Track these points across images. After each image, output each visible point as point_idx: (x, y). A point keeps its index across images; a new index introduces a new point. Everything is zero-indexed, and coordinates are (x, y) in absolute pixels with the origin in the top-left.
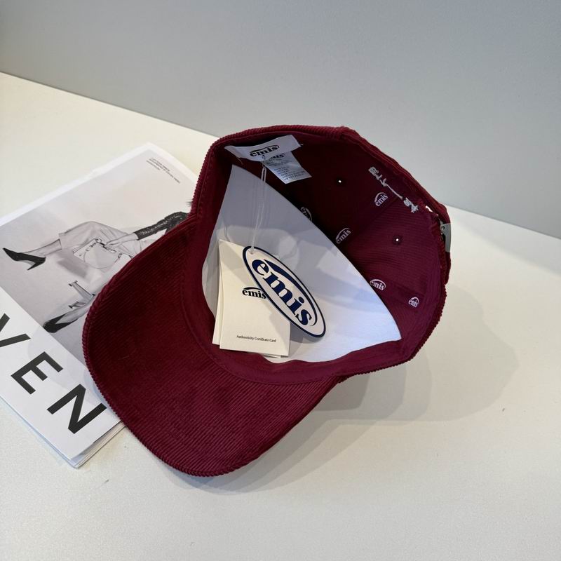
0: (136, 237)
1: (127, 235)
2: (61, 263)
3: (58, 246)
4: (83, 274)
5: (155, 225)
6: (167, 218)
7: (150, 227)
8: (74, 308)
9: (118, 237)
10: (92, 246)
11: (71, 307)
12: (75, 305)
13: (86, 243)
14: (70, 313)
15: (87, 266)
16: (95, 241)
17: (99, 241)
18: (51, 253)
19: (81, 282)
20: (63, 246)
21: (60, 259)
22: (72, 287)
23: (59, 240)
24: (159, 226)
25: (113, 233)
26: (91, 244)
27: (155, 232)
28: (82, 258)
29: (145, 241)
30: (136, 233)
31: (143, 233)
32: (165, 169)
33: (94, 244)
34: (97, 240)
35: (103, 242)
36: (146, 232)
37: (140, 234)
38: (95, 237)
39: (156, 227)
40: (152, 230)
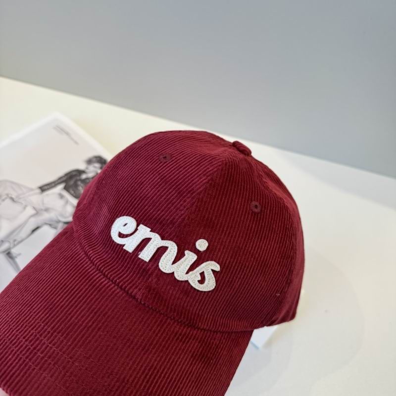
0: (39, 191)
1: (32, 190)
5: (56, 181)
6: (66, 175)
7: (51, 183)
9: (24, 191)
10: (4, 200)
16: (6, 196)
17: (10, 196)
24: (59, 181)
25: (21, 189)
26: (3, 198)
27: (55, 186)
29: (47, 195)
30: (40, 187)
31: (46, 187)
32: (67, 134)
33: (6, 198)
34: (7, 195)
35: (13, 197)
36: (48, 187)
37: (43, 189)
38: (6, 192)
39: (57, 183)
40: (53, 185)
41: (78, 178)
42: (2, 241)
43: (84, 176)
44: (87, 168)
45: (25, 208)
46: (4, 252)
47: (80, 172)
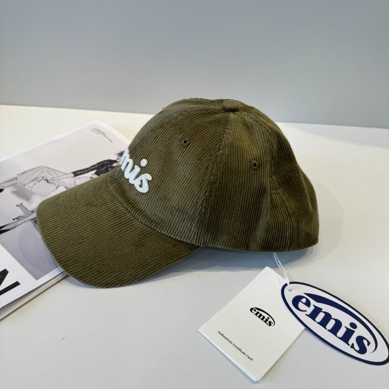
0: (73, 175)
1: (66, 174)
2: (14, 192)
3: (14, 182)
4: (27, 199)
5: (89, 168)
6: (98, 164)
7: (84, 169)
8: (16, 220)
9: (59, 175)
10: (39, 181)
11: (14, 219)
12: (17, 218)
13: (36, 179)
14: (12, 223)
15: (32, 194)
16: (41, 178)
17: (45, 178)
18: (9, 186)
19: (25, 204)
20: (19, 181)
21: (14, 190)
22: (18, 208)
23: (16, 178)
24: (92, 168)
25: (56, 173)
26: (39, 180)
27: (88, 172)
28: (30, 189)
29: (79, 178)
30: (74, 173)
31: (79, 173)
32: (103, 134)
33: (41, 180)
34: (43, 177)
35: (48, 179)
36: (81, 172)
37: (76, 174)
38: (43, 175)
39: (89, 169)
40: (86, 171)
41: (109, 166)
42: (32, 212)
43: (115, 165)
44: (118, 159)
45: (57, 188)
46: (32, 220)
47: (112, 162)
